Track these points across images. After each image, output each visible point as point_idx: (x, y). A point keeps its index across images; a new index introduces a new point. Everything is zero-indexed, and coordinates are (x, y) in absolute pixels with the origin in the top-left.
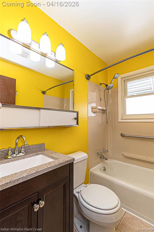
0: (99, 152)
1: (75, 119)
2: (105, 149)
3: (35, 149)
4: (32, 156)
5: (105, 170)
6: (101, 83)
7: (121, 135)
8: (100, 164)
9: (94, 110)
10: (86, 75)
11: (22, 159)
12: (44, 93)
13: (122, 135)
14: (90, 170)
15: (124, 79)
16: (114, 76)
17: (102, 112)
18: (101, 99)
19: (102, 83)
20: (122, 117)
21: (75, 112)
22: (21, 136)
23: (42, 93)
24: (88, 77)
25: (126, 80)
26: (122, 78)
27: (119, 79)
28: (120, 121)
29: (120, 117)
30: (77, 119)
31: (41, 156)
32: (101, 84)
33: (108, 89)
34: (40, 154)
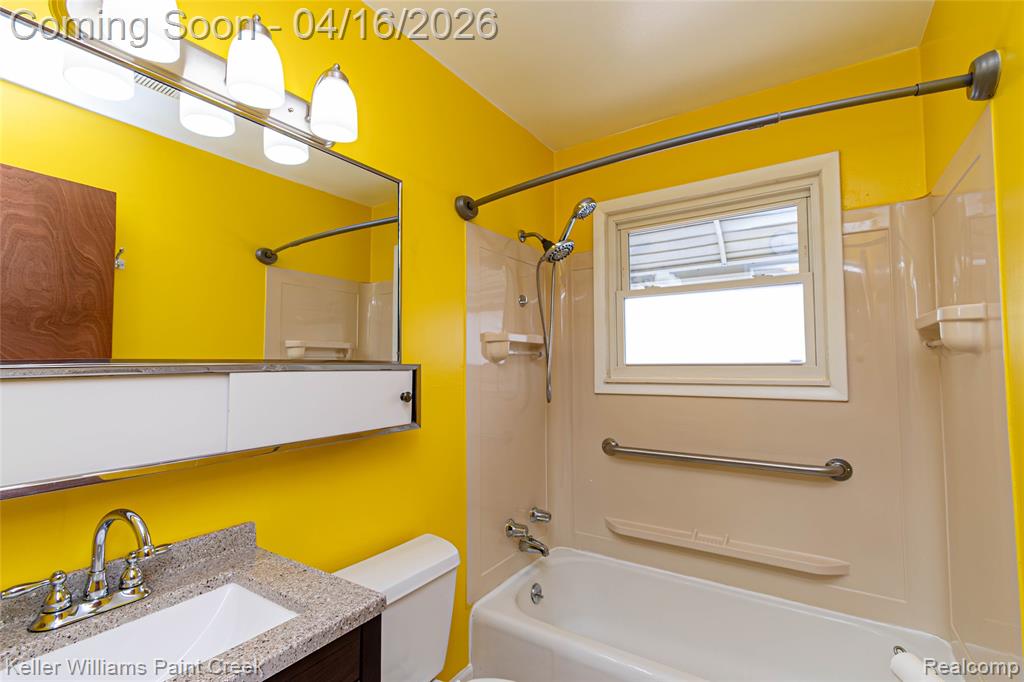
0: (516, 525)
1: (403, 398)
2: (539, 508)
3: (204, 556)
4: (183, 597)
5: (537, 596)
6: (522, 232)
7: (604, 448)
8: (515, 577)
9: (495, 349)
10: (458, 199)
11: (129, 620)
12: (267, 257)
13: (609, 448)
14: (475, 607)
15: (616, 218)
16: (577, 209)
17: (530, 356)
18: (522, 298)
19: (527, 231)
20: (609, 373)
21: (405, 368)
22: (123, 513)
23: (259, 259)
24: (468, 209)
25: (626, 224)
26: (609, 215)
27: (599, 218)
28: (600, 388)
29: (600, 375)
30: (412, 398)
31: (230, 589)
32: (524, 236)
33: (552, 259)
34: (227, 580)
